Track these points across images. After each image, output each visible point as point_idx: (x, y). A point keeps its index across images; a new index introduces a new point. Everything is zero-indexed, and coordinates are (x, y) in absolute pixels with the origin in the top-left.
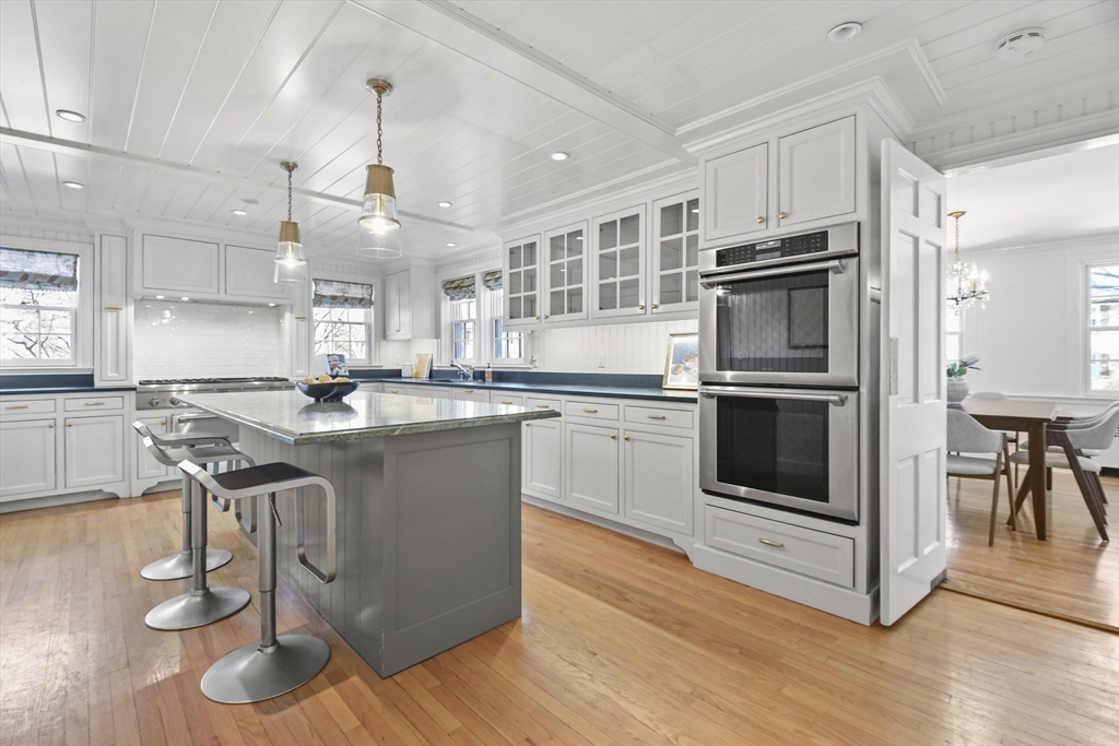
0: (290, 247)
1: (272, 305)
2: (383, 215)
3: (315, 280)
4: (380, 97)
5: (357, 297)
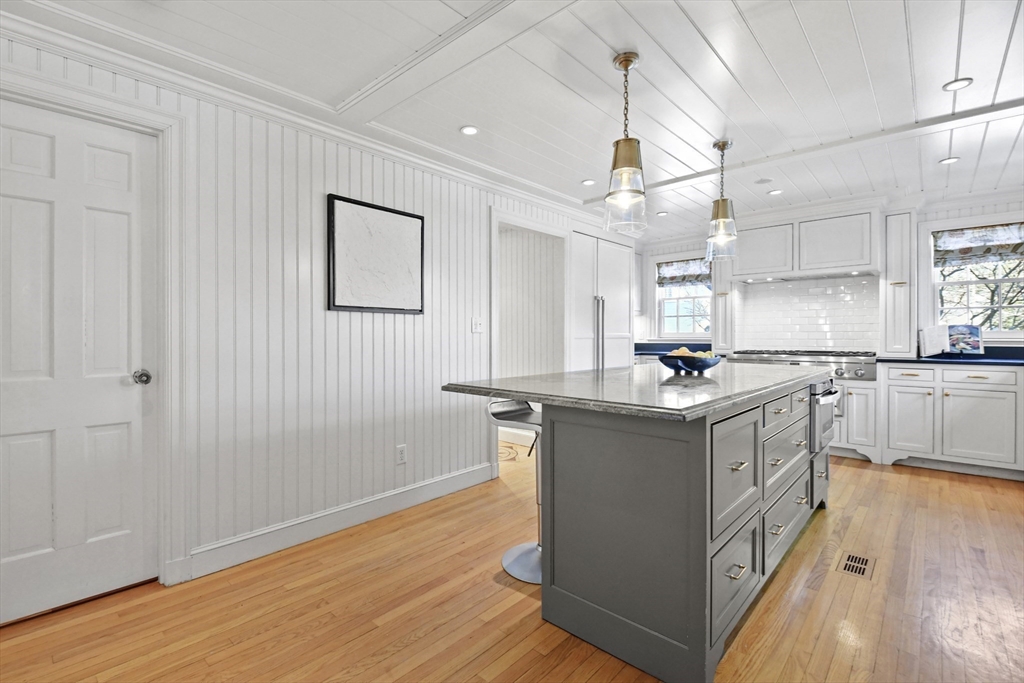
1: (855, 273)
2: (629, 188)
3: (936, 235)
4: (626, 70)
5: (1008, 242)
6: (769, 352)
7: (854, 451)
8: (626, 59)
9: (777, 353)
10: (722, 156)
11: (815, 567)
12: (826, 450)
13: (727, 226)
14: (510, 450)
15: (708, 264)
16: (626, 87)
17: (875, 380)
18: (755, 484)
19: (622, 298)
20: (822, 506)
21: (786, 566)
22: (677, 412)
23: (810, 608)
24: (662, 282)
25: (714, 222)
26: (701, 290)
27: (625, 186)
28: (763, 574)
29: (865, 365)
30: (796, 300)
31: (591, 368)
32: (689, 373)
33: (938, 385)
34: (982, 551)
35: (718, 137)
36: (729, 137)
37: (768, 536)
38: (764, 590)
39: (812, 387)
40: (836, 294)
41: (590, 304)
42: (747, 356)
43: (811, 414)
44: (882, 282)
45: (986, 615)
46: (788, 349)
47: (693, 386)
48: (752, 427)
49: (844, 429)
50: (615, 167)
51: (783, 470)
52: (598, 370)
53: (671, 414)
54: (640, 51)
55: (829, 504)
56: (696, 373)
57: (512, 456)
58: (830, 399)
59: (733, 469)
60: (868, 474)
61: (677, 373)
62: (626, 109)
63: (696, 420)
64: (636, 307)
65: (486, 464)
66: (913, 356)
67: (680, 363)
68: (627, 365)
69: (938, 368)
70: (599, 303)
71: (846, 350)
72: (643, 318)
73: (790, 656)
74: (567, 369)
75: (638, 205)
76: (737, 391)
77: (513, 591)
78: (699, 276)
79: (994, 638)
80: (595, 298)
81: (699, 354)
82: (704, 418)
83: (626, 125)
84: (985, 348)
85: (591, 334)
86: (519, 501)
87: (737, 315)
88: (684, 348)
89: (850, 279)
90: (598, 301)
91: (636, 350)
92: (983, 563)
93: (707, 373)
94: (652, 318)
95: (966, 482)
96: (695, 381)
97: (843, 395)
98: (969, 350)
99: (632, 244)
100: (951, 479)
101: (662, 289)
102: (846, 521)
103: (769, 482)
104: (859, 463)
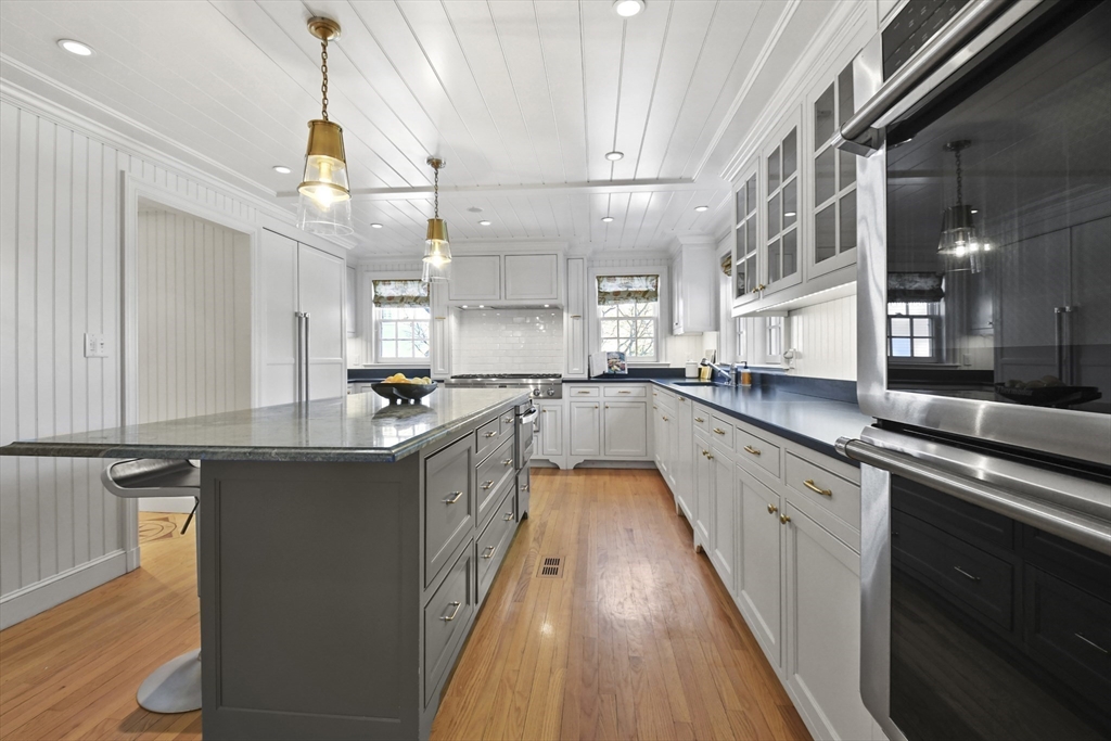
0: (437, 245)
1: (547, 306)
2: (330, 181)
3: (599, 278)
4: (325, 40)
5: (641, 289)
6: (481, 376)
7: (548, 460)
8: (324, 26)
9: (488, 376)
10: (436, 174)
11: (521, 578)
12: (529, 464)
13: (442, 247)
14: (164, 523)
15: (426, 286)
16: (324, 60)
17: (561, 398)
18: (469, 513)
19: (331, 316)
20: (525, 516)
21: (497, 585)
22: (386, 452)
23: (517, 622)
24: (379, 301)
25: (429, 242)
26: (420, 313)
27: (325, 178)
28: (477, 602)
29: (553, 386)
30: (503, 327)
31: (291, 401)
32: (405, 402)
33: (602, 399)
34: (631, 530)
35: (432, 153)
36: (443, 157)
37: (481, 561)
38: (477, 618)
39: (516, 408)
40: (533, 322)
41: (289, 321)
42: (465, 381)
43: (516, 433)
44: (565, 314)
45: (637, 585)
46: (497, 373)
47: (408, 418)
48: (466, 455)
49: (540, 442)
50: (310, 152)
51: (494, 492)
52: (300, 403)
53: (379, 455)
54: (341, 21)
55: (530, 515)
56: (412, 401)
57: (166, 531)
58: (531, 418)
59: (447, 503)
60: (558, 479)
61: (393, 402)
62: (325, 85)
63: (408, 457)
64: (349, 328)
65: (116, 553)
66: (585, 377)
67: (395, 391)
68: (338, 395)
69: (601, 385)
70: (300, 320)
71: (541, 373)
72: (359, 341)
73: (501, 680)
74: (255, 405)
75: (342, 205)
76: (454, 418)
77: (155, 734)
78: (417, 298)
79: (642, 602)
80: (296, 314)
81: (416, 381)
82: (417, 453)
83: (325, 106)
84: (629, 369)
85: (290, 359)
86: (174, 595)
87: (454, 339)
88: (400, 374)
89: (542, 311)
90: (300, 319)
91: (349, 377)
92: (631, 539)
93: (426, 401)
94: (368, 340)
95: (619, 475)
96: (410, 410)
97: (539, 413)
98: (619, 372)
99: (344, 256)
100: (610, 474)
101: (378, 309)
102: (543, 525)
103: (482, 507)
104: (550, 471)
